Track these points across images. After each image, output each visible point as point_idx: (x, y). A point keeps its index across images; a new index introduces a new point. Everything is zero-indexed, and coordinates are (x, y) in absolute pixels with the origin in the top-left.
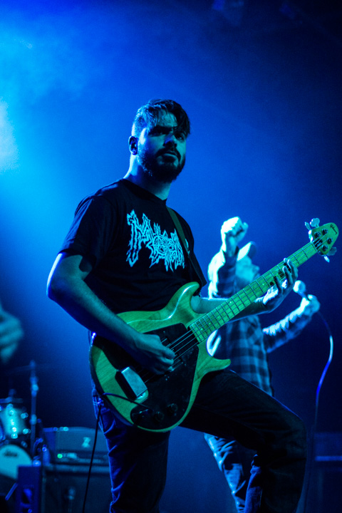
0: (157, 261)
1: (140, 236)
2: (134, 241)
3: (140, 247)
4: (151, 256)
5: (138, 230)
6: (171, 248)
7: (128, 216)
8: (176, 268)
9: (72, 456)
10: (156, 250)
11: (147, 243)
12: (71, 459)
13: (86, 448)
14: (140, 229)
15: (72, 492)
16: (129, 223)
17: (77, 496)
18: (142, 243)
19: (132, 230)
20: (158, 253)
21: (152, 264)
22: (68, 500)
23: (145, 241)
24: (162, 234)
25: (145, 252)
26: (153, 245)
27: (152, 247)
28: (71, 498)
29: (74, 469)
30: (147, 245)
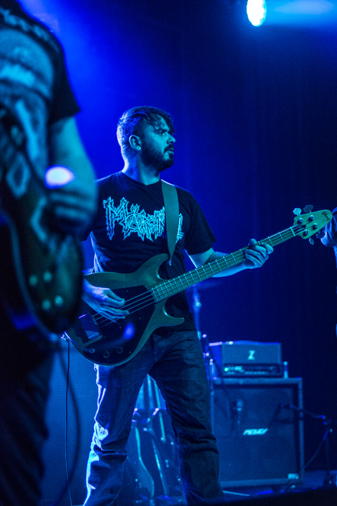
0: (129, 234)
1: (113, 217)
2: (109, 221)
3: (114, 225)
4: (123, 231)
5: (112, 212)
6: (152, 222)
7: (105, 202)
8: (156, 238)
9: (238, 368)
10: (128, 225)
11: (120, 221)
12: (238, 372)
13: (251, 360)
14: (114, 211)
15: (240, 404)
16: (105, 207)
17: (244, 408)
18: (116, 221)
19: (107, 212)
20: (130, 227)
21: (125, 237)
22: (237, 412)
23: (118, 219)
24: (139, 212)
25: (118, 228)
26: (125, 222)
27: (124, 224)
28: (239, 409)
29: (241, 381)
30: (120, 223)
